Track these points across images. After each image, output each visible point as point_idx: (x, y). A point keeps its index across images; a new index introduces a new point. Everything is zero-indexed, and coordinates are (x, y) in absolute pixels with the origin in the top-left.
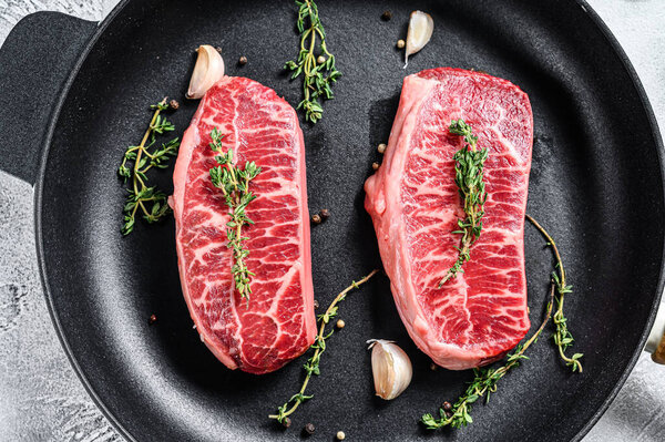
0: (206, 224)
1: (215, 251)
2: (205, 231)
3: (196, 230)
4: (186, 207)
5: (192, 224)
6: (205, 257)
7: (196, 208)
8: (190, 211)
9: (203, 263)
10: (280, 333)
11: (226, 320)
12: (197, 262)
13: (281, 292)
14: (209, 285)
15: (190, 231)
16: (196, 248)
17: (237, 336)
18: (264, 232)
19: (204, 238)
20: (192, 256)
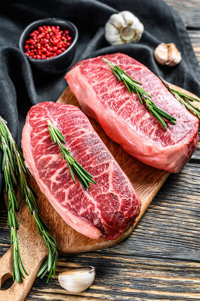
0: (50, 162)
1: (62, 173)
2: (51, 166)
3: (46, 168)
4: (36, 160)
5: (43, 167)
6: (58, 179)
7: (41, 158)
8: (39, 161)
9: (58, 182)
10: (120, 200)
11: (86, 205)
12: (54, 183)
13: (110, 177)
14: (67, 191)
15: (43, 171)
16: (50, 177)
17: (97, 210)
18: (86, 152)
19: (52, 170)
20: (50, 182)
